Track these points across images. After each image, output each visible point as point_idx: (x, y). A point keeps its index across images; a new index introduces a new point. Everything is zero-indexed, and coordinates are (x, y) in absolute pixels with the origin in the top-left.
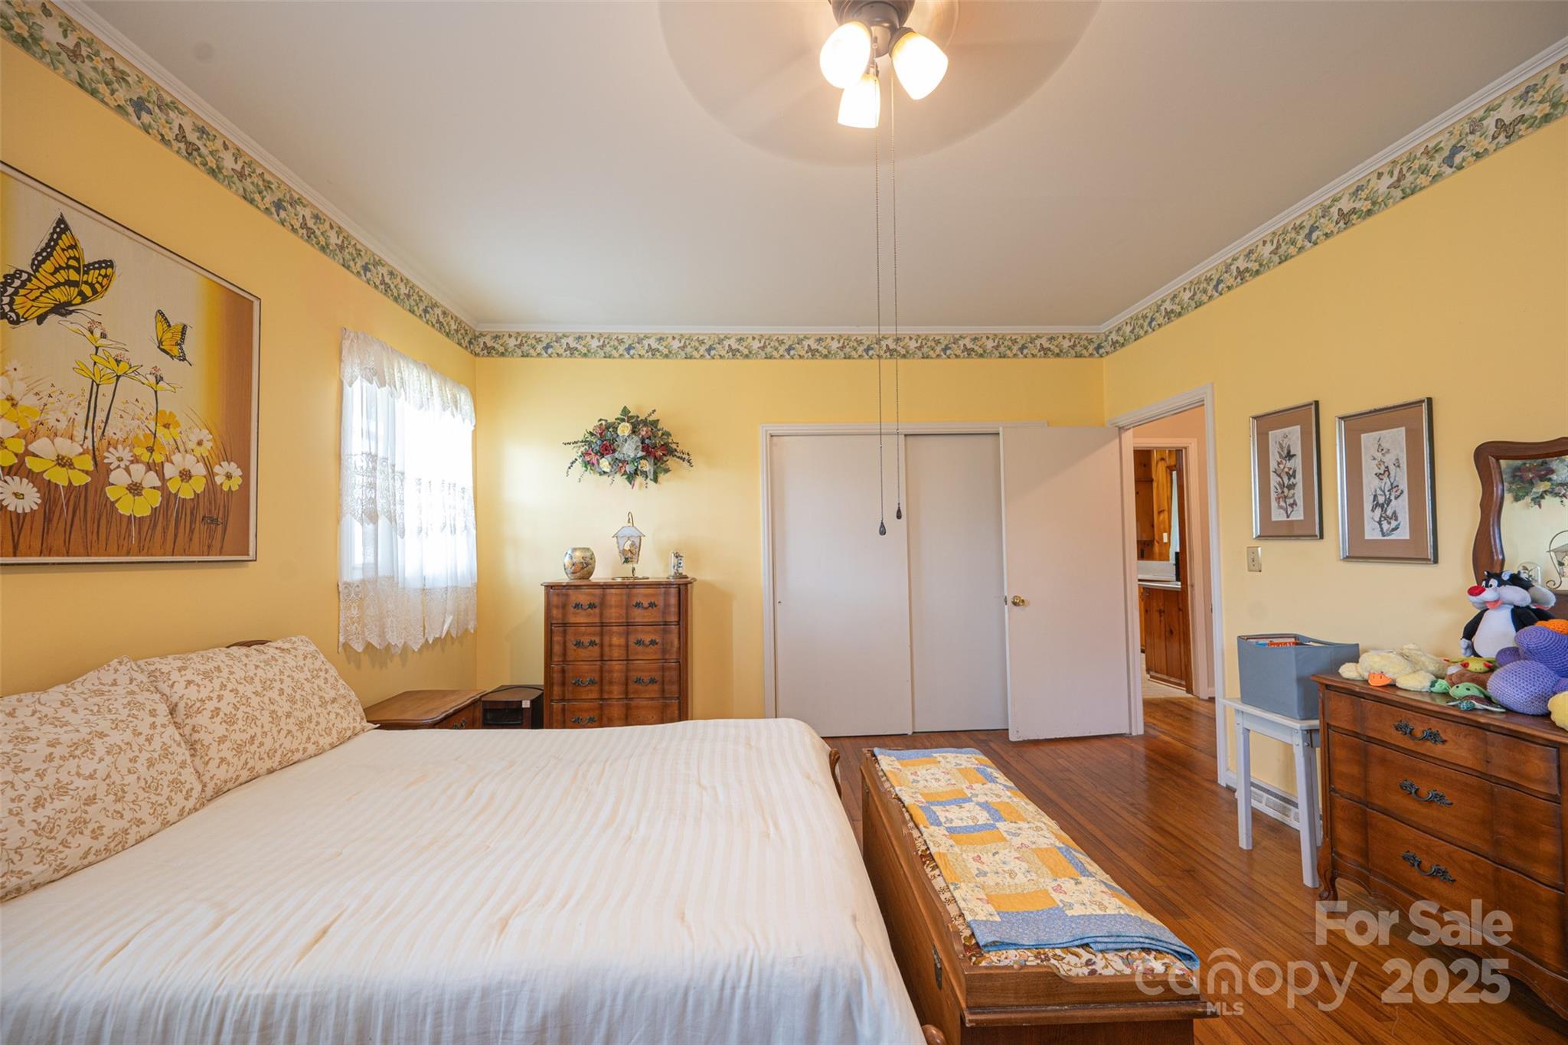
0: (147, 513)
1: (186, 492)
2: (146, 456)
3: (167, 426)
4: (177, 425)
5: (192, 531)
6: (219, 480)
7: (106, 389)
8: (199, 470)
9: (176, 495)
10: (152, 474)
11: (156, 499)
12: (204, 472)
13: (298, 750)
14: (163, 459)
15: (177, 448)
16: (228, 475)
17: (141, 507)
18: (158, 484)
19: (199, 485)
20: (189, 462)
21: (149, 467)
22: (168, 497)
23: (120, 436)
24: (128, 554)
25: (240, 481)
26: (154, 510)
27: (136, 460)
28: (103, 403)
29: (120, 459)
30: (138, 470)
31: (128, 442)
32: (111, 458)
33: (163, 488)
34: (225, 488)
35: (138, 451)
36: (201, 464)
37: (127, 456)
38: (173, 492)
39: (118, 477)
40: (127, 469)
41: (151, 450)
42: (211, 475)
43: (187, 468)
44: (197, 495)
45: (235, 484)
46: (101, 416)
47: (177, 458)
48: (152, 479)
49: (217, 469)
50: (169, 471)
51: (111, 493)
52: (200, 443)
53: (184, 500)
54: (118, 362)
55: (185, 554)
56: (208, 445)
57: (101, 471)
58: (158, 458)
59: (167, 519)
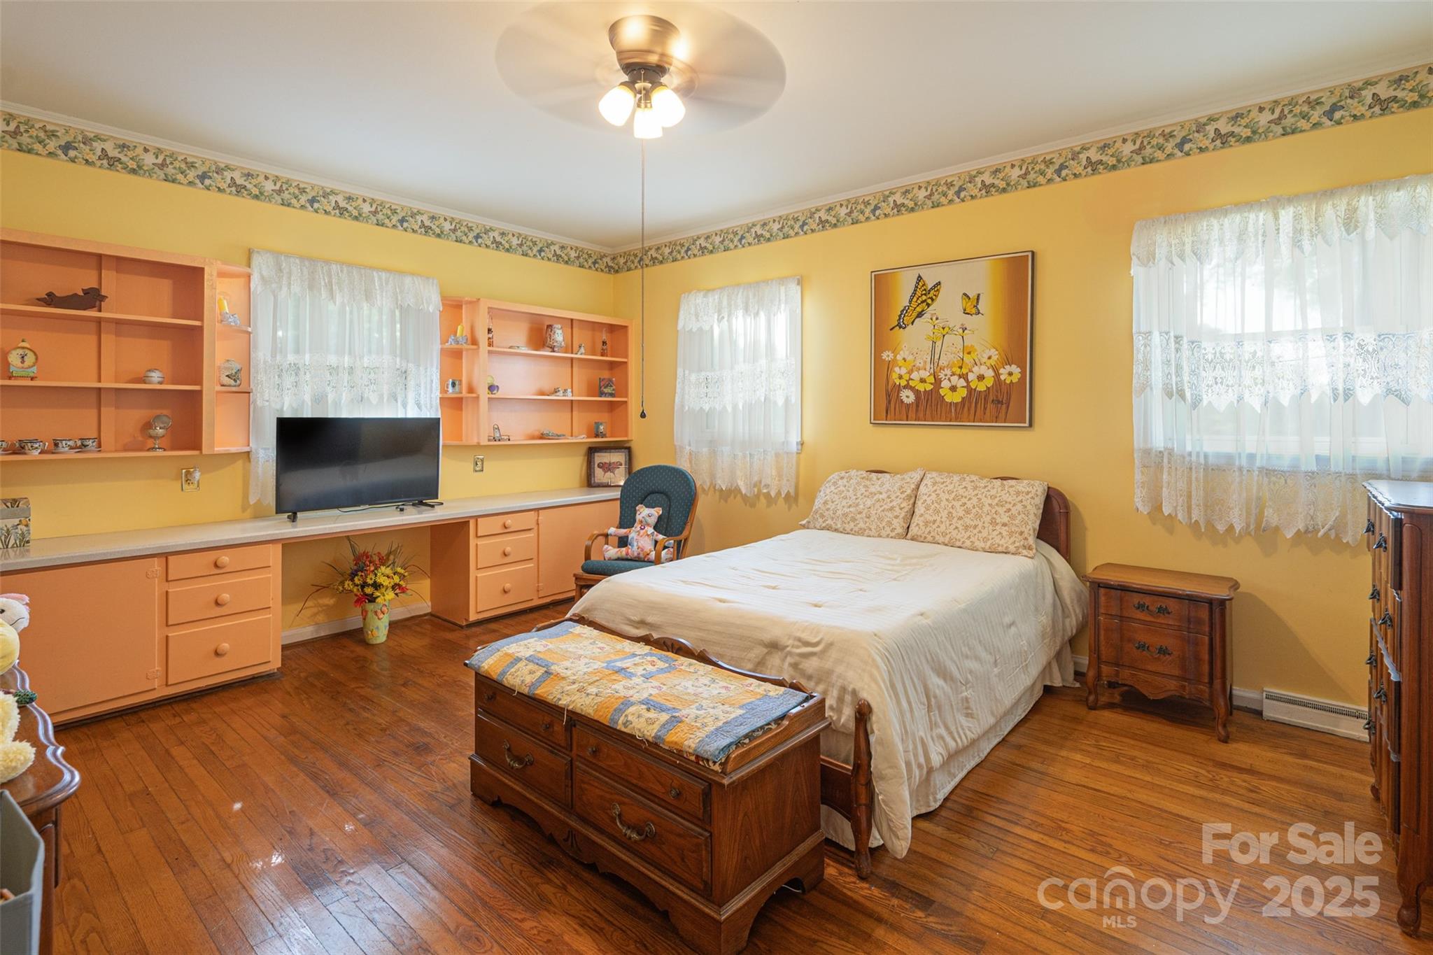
0: (960, 400)
1: (981, 387)
2: (958, 371)
3: (969, 353)
4: (976, 350)
5: (985, 409)
6: (1002, 377)
7: (939, 344)
8: (989, 374)
9: (975, 389)
10: (962, 380)
11: (964, 393)
12: (993, 374)
13: (959, 540)
14: (967, 371)
15: (976, 364)
16: (1011, 374)
17: (956, 398)
18: (965, 384)
19: (989, 382)
20: (983, 370)
21: (960, 377)
22: (971, 391)
23: (946, 364)
24: (950, 421)
25: (1019, 376)
26: (963, 398)
27: (953, 374)
28: (938, 351)
29: (946, 375)
30: (955, 379)
31: (949, 366)
32: (942, 375)
33: (968, 387)
34: (1008, 382)
35: (954, 370)
36: (991, 370)
37: (948, 372)
38: (974, 387)
39: (946, 384)
40: (949, 380)
41: (961, 368)
42: (997, 375)
43: (982, 373)
44: (988, 388)
45: (1015, 379)
46: (937, 357)
47: (975, 369)
48: (962, 382)
49: (1002, 371)
50: (971, 377)
51: (942, 392)
52: (990, 358)
53: (980, 392)
54: (943, 328)
55: (981, 421)
56: (995, 358)
57: (938, 382)
58: (964, 371)
59: (970, 403)
